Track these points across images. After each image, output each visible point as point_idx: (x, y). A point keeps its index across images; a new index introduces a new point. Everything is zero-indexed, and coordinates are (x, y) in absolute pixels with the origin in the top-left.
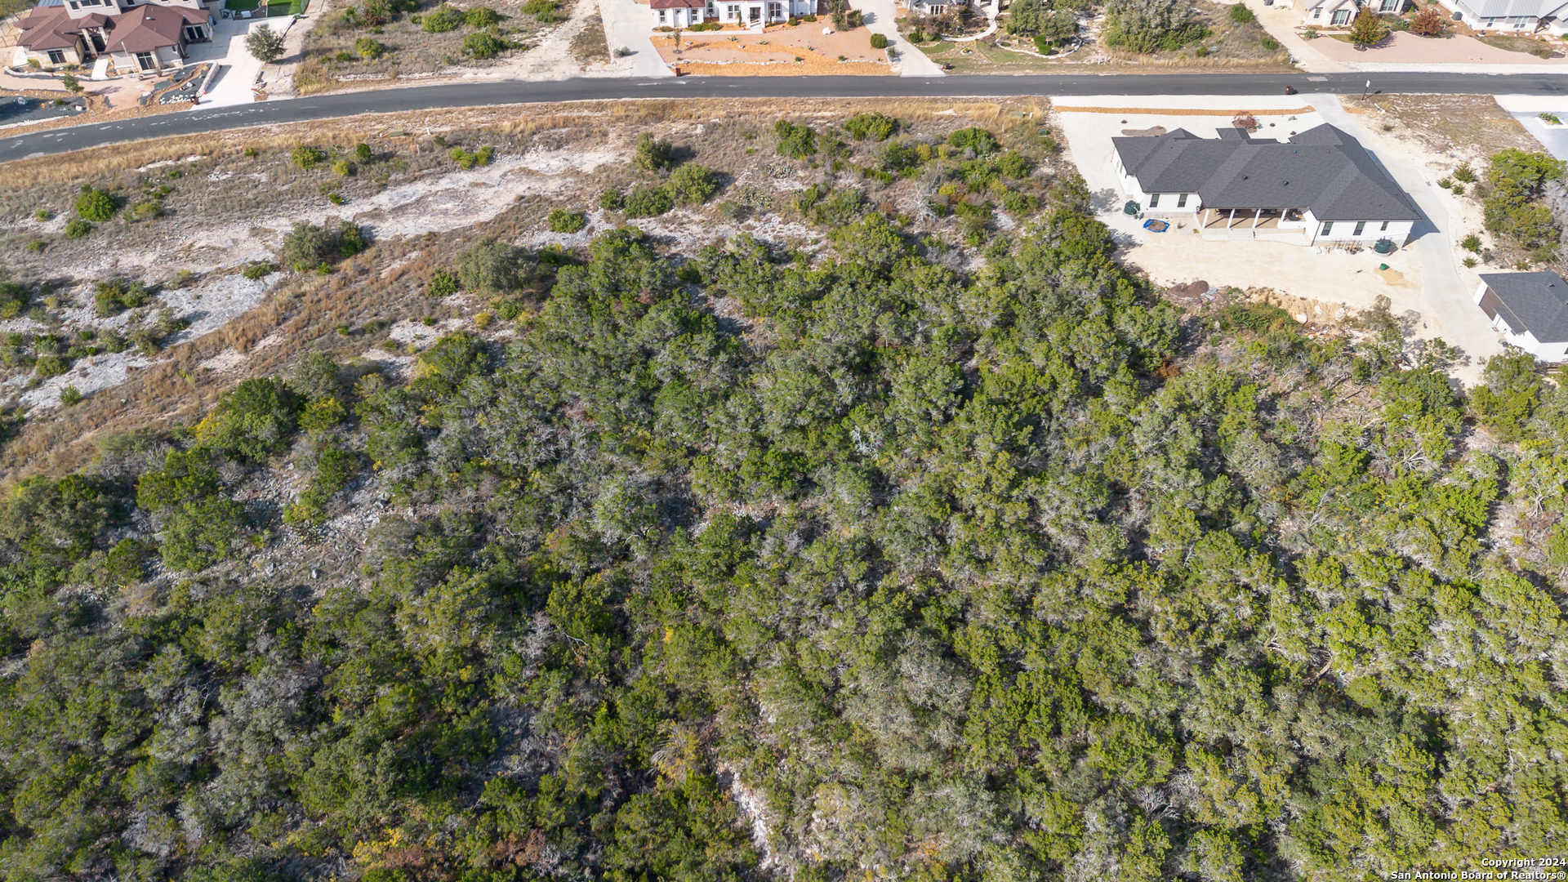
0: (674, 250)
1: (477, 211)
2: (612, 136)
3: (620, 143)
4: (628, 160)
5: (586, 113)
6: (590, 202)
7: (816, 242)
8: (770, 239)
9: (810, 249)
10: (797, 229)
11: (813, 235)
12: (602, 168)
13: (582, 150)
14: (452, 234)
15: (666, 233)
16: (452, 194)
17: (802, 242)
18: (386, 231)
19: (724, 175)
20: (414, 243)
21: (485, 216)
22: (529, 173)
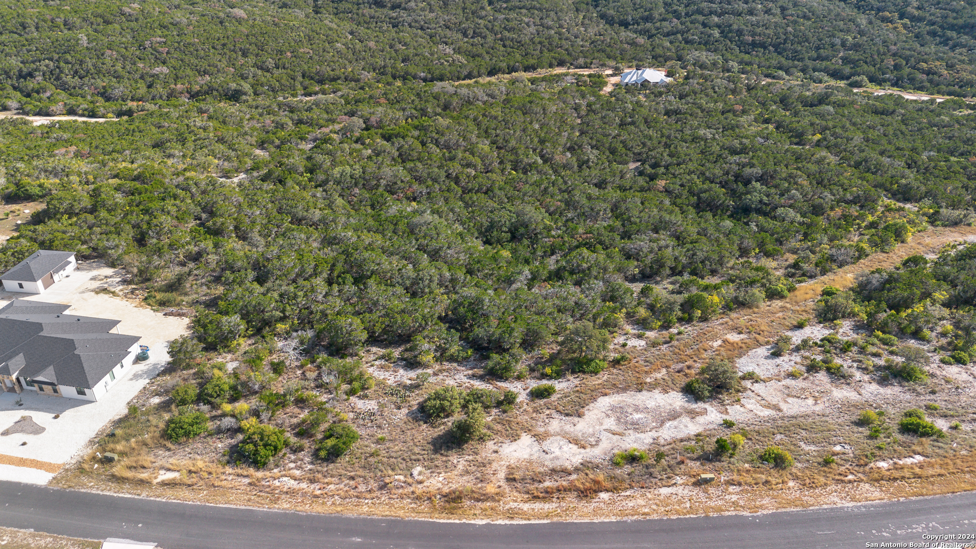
0: (470, 372)
1: (613, 409)
2: (502, 475)
3: (495, 465)
4: (490, 445)
5: (526, 507)
6: (525, 407)
7: (372, 366)
8: (401, 371)
9: (377, 363)
10: (380, 375)
11: (371, 370)
12: (515, 438)
13: (530, 462)
14: (625, 390)
15: (472, 382)
16: (637, 427)
17: (382, 367)
18: (677, 400)
19: (416, 419)
20: (652, 387)
21: (604, 402)
22: (575, 441)
